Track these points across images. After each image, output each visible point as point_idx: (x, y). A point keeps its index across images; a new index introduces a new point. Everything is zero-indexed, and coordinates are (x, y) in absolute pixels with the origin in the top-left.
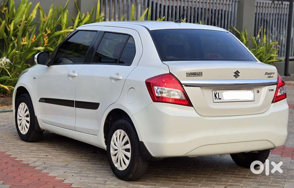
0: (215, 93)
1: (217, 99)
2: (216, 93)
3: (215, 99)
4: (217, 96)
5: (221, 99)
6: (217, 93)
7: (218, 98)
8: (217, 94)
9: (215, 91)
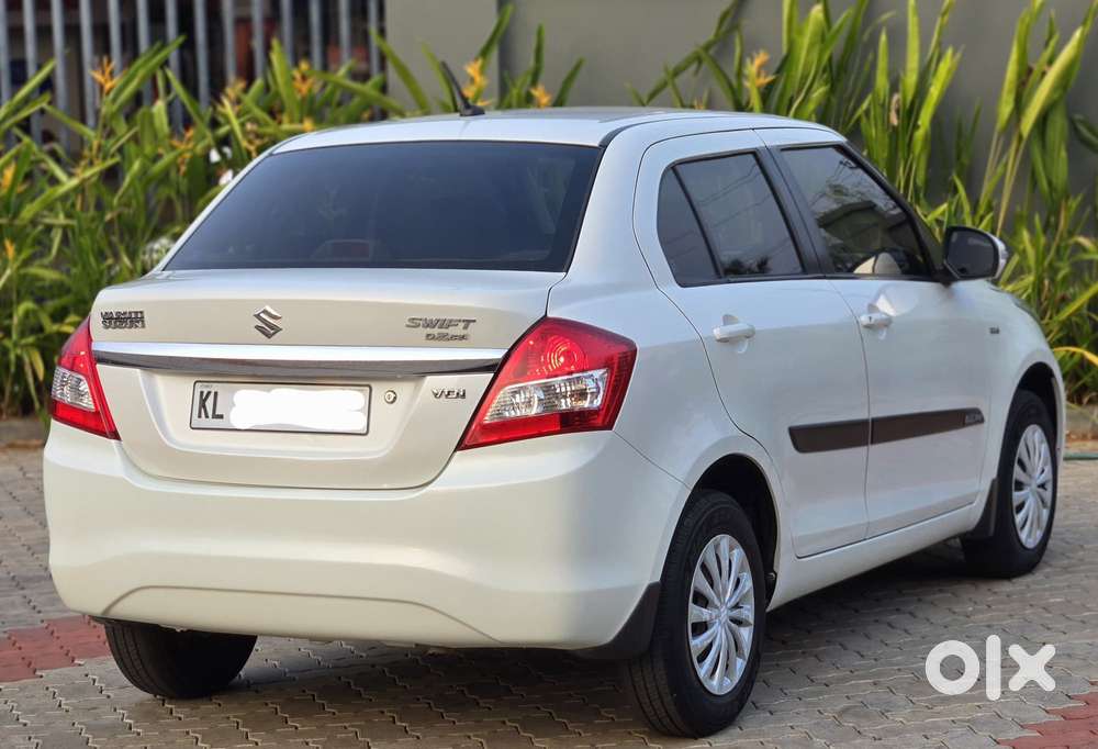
0: (202, 393)
1: (207, 417)
2: (209, 393)
3: (200, 417)
4: (209, 404)
5: (221, 417)
6: (212, 395)
7: (210, 414)
8: (212, 397)
9: (207, 386)
